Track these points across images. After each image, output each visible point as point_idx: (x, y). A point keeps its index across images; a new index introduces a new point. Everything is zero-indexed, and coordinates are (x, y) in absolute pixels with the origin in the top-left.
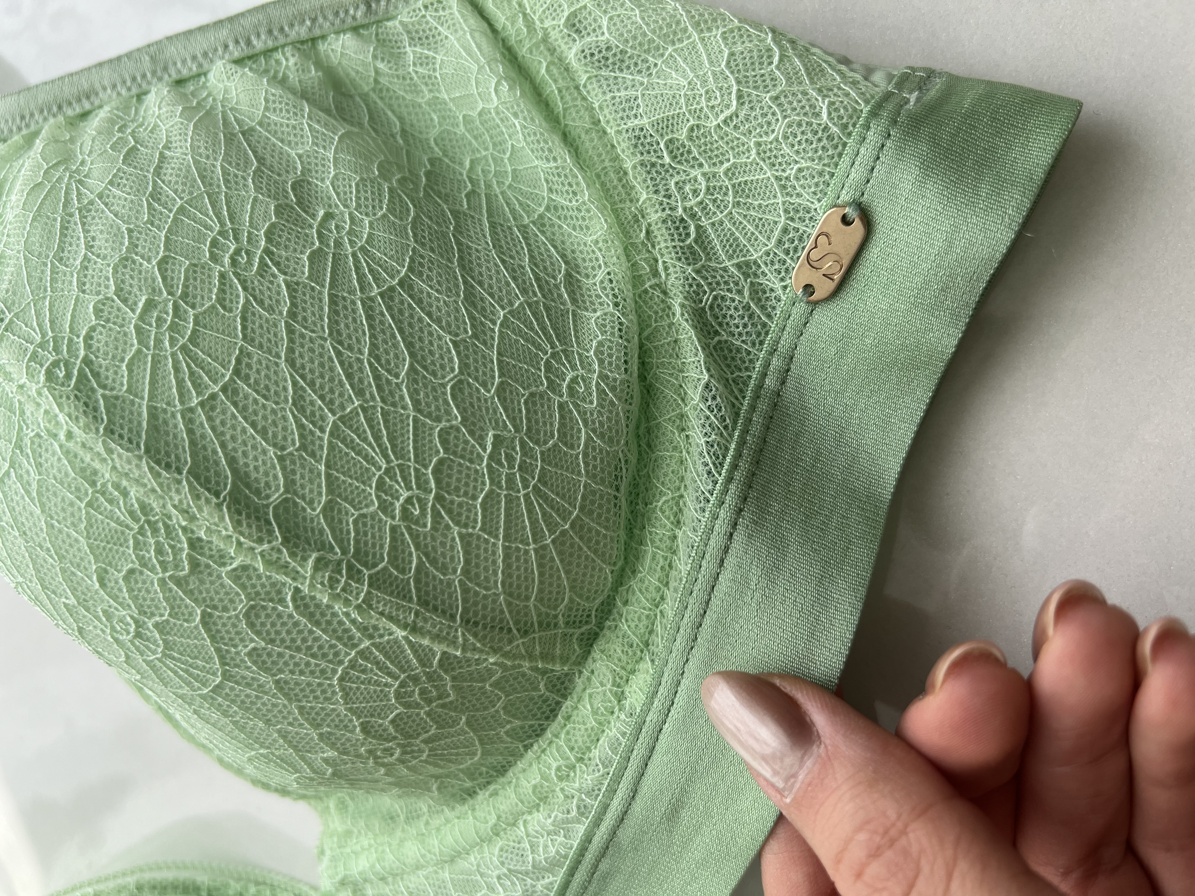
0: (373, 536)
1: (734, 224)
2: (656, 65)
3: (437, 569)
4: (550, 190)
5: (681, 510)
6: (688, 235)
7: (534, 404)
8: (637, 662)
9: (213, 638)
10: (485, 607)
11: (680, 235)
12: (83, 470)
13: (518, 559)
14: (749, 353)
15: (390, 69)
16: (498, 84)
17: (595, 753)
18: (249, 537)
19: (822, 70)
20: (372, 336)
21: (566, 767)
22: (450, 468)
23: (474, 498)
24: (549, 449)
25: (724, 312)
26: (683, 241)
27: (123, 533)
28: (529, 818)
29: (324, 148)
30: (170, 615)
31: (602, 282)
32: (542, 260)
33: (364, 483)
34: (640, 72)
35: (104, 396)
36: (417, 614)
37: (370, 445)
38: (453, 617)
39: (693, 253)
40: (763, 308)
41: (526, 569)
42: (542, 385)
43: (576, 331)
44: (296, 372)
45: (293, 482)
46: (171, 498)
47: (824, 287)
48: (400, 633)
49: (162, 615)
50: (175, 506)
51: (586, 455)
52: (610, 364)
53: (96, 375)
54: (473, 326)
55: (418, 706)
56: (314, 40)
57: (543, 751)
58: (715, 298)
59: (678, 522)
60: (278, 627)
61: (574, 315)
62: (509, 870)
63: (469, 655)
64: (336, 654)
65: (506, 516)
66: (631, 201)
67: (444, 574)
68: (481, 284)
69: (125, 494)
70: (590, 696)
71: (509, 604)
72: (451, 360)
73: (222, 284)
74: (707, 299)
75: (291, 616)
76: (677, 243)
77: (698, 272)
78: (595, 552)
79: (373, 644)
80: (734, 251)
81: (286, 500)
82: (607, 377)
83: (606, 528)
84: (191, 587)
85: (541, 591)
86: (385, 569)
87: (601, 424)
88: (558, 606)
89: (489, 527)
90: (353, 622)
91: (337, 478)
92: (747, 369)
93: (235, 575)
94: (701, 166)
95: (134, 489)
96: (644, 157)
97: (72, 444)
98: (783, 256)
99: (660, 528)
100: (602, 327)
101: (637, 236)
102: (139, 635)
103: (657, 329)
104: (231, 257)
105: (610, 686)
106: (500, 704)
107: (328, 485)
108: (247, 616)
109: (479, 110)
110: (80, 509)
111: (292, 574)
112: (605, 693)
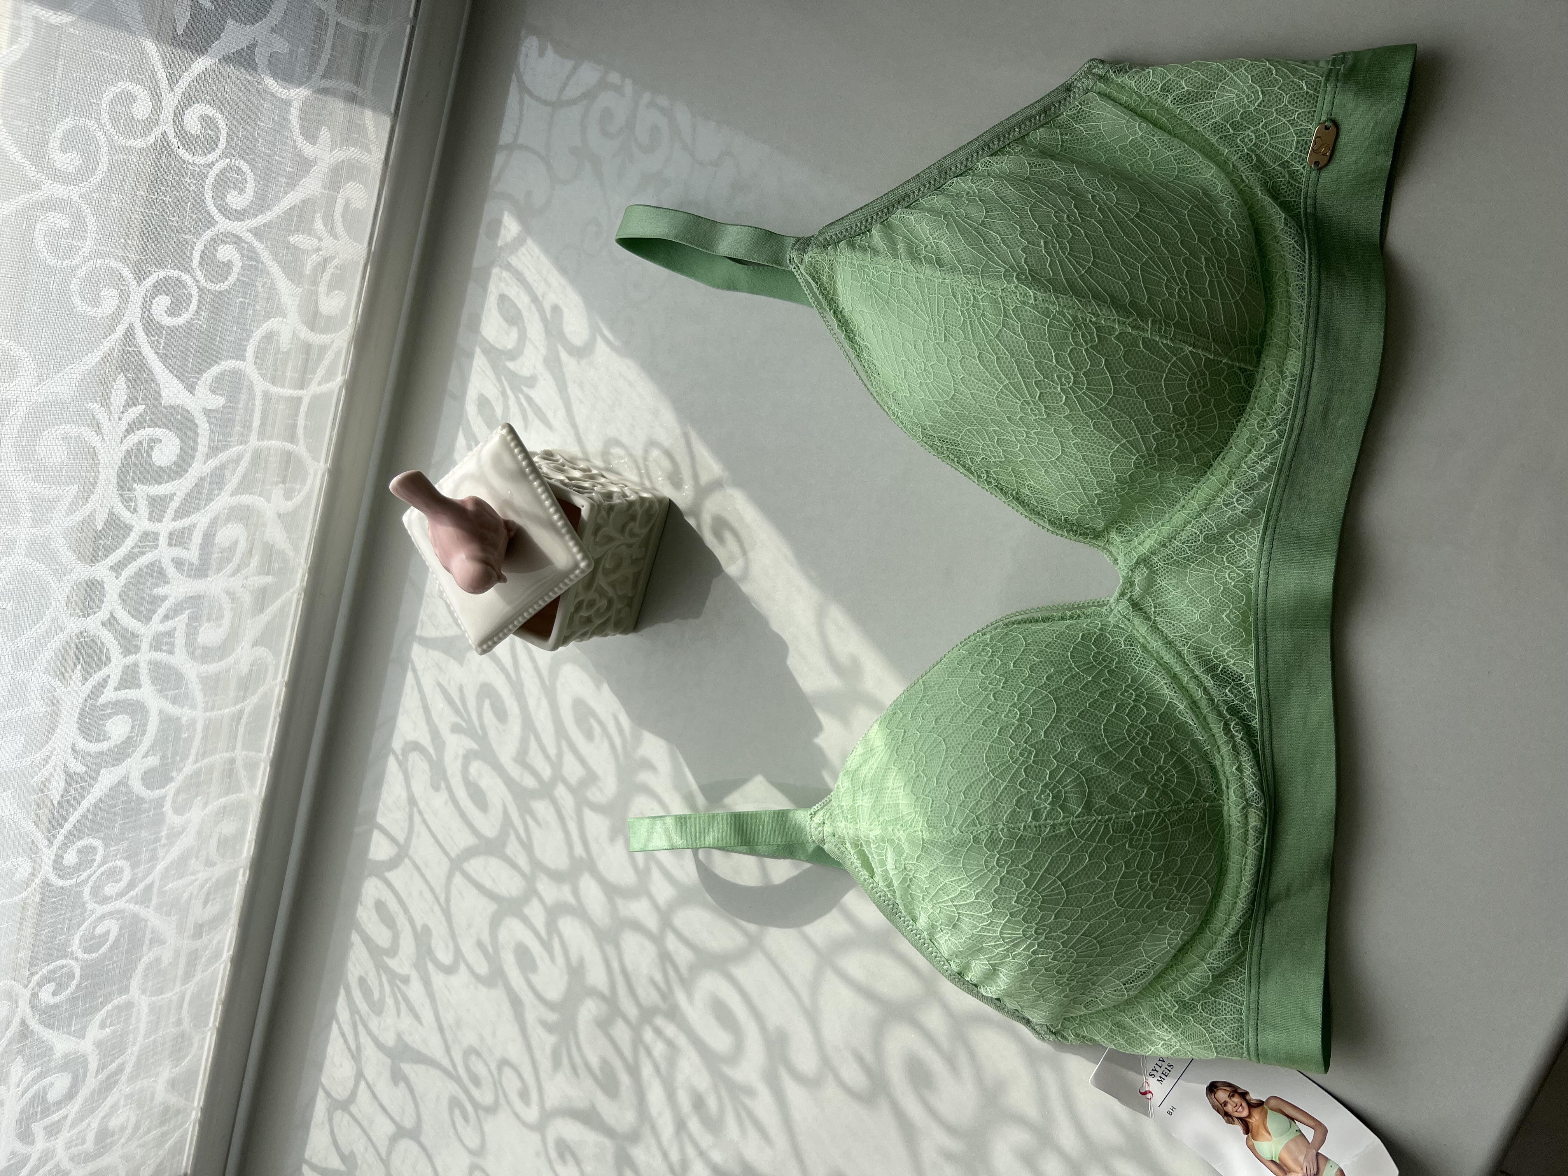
0: (1170, 308)
1: (1273, 148)
2: (1215, 93)
3: (1197, 317)
4: (1178, 163)
6: (1252, 160)
7: (1215, 242)
8: (1285, 354)
9: (1109, 372)
10: (1219, 332)
11: (1249, 161)
12: (1044, 312)
13: (1228, 309)
14: (1295, 201)
15: (1072, 138)
16: (1140, 125)
18: (1124, 317)
19: (1296, 69)
20: (1140, 231)
21: (1262, 420)
22: (1191, 274)
23: (1204, 284)
24: (1227, 259)
25: (1279, 187)
26: (1250, 163)
27: (1065, 333)
29: (1072, 173)
30: (1090, 366)
31: (1221, 191)
32: (1189, 190)
33: (1160, 287)
34: (1207, 99)
35: (1045, 280)
36: (1194, 340)
37: (1157, 271)
38: (1209, 339)
39: (1258, 167)
40: (1296, 180)
41: (1232, 313)
42: (1215, 234)
43: (1219, 212)
44: (1118, 251)
45: (1132, 293)
46: (1087, 310)
47: (1323, 160)
48: (1188, 349)
49: (1086, 368)
50: (1089, 313)
51: (1242, 259)
52: (1240, 220)
53: (1037, 274)
54: (1177, 219)
55: (1196, 392)
58: (1273, 182)
59: (1288, 284)
60: (1137, 359)
61: (1215, 206)
63: (1216, 358)
64: (1162, 367)
65: (1219, 289)
66: (1220, 155)
67: (1201, 319)
68: (1170, 204)
69: (1064, 316)
70: (1266, 379)
71: (1228, 330)
72: (1175, 233)
73: (1070, 228)
74: (1270, 184)
75: (1142, 352)
76: (1249, 165)
77: (1262, 174)
78: (1256, 303)
79: (1177, 359)
80: (1277, 160)
81: (1132, 300)
82: (1240, 226)
83: (1258, 292)
84: (1099, 349)
85: (1238, 324)
86: (1178, 320)
87: (1245, 245)
88: (1245, 332)
89: (1214, 296)
90: (1169, 348)
91: (1149, 288)
92: (1296, 209)
93: (1117, 338)
94: (1249, 128)
95: (1070, 312)
96: (1221, 134)
97: (1037, 302)
98: (1300, 154)
99: (1280, 289)
100: (1230, 207)
101: (1229, 168)
102: (1075, 382)
103: (1252, 204)
104: (1067, 219)
105: (1275, 370)
106: (1226, 392)
107: (1146, 291)
108: (1124, 356)
109: (1129, 140)
110: (1044, 330)
111: (1142, 330)
112: (1273, 374)
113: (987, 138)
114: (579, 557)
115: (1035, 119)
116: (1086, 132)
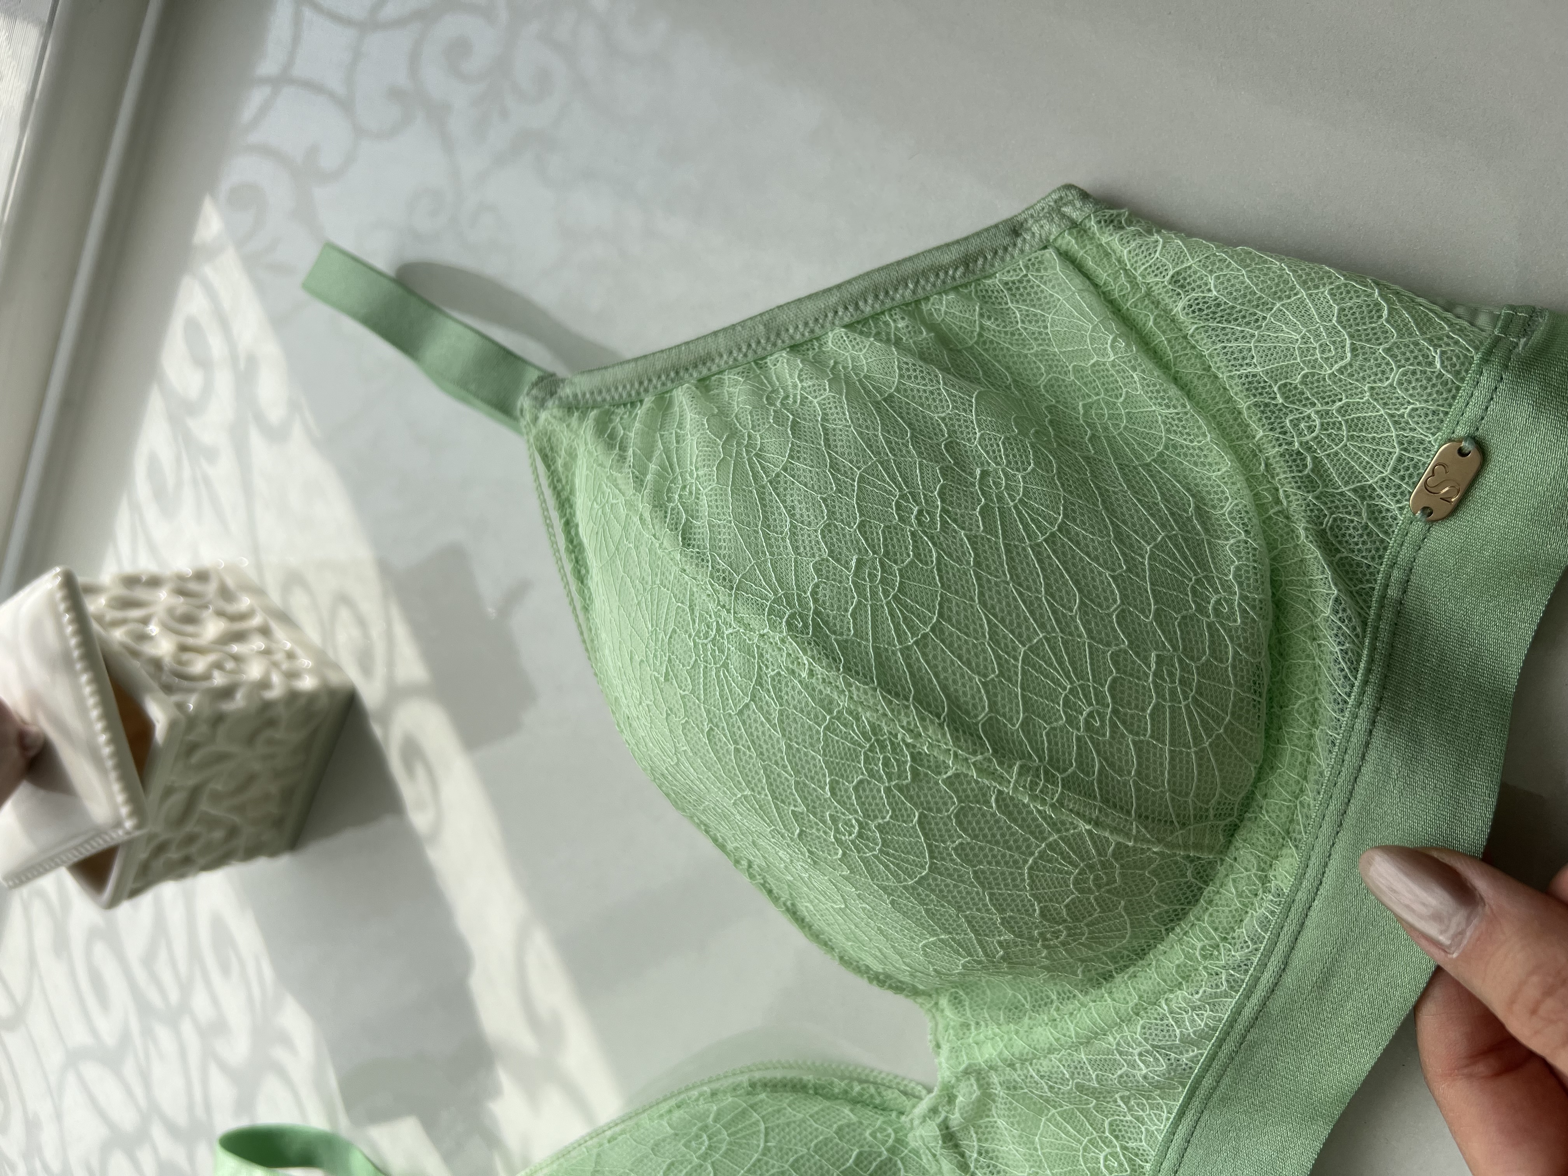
0: (1063, 746)
1: (1349, 454)
2: (1264, 318)
3: (1114, 771)
4: (1168, 431)
5: (1316, 712)
6: (1305, 466)
7: (1186, 625)
8: (1280, 849)
9: (926, 835)
10: (1153, 803)
11: (1297, 466)
12: (821, 700)
13: (1181, 761)
14: (1369, 566)
15: (998, 325)
16: (1114, 340)
17: (1242, 932)
18: (966, 750)
19: (1430, 319)
20: (1045, 577)
21: (1211, 946)
22: (1122, 685)
23: (1144, 710)
24: (1203, 664)
25: (1343, 531)
26: (1300, 471)
27: (855, 750)
28: (1172, 996)
29: (965, 410)
30: (891, 817)
31: (1230, 513)
32: (1171, 496)
33: (1052, 701)
34: (1248, 323)
35: (836, 640)
36: (1100, 811)
37: (1055, 669)
38: (1128, 813)
39: (1312, 481)
40: (1380, 526)
41: (1187, 769)
42: (1191, 608)
43: (1213, 558)
44: (988, 611)
45: (995, 703)
46: (899, 721)
47: (1442, 509)
48: (1084, 827)
49: (884, 818)
50: (902, 727)
51: (1234, 667)
52: (1249, 585)
53: (826, 623)
54: (1126, 561)
55: (1090, 891)
56: (917, 302)
57: (1186, 933)
58: (1335, 520)
59: (1314, 722)
60: (982, 825)
61: (1209, 543)
62: (1153, 1046)
63: (1138, 845)
64: (1028, 847)
65: (1172, 723)
66: (1248, 437)
67: (1121, 776)
68: (1124, 522)
69: (858, 719)
70: (1234, 881)
71: (1173, 799)
72: (1113, 592)
73: (915, 541)
74: (1328, 521)
75: (993, 815)
76: (1296, 474)
77: (1317, 498)
78: (1243, 752)
79: (1060, 838)
80: (1350, 478)
81: (990, 718)
82: (1247, 597)
83: (1252, 730)
84: (912, 793)
85: (1198, 787)
86: (1074, 773)
87: (1246, 640)
88: (1209, 801)
89: (1158, 735)
90: (1047, 818)
91: (1031, 698)
92: (1368, 581)
93: (949, 782)
94: (1313, 404)
95: (868, 714)
96: (1258, 399)
97: (814, 681)
98: (1398, 481)
99: (1298, 728)
100: (1237, 553)
101: (1257, 469)
102: (860, 835)
103: (1283, 551)
104: (916, 518)
105: (1254, 871)
106: (1153, 890)
107: (1024, 704)
108: (957, 816)
109: (1092, 362)
110: (818, 732)
111: (999, 779)
112: (1249, 877)
113: (856, 288)
114: (124, 811)
115: (946, 273)
116: (1023, 322)
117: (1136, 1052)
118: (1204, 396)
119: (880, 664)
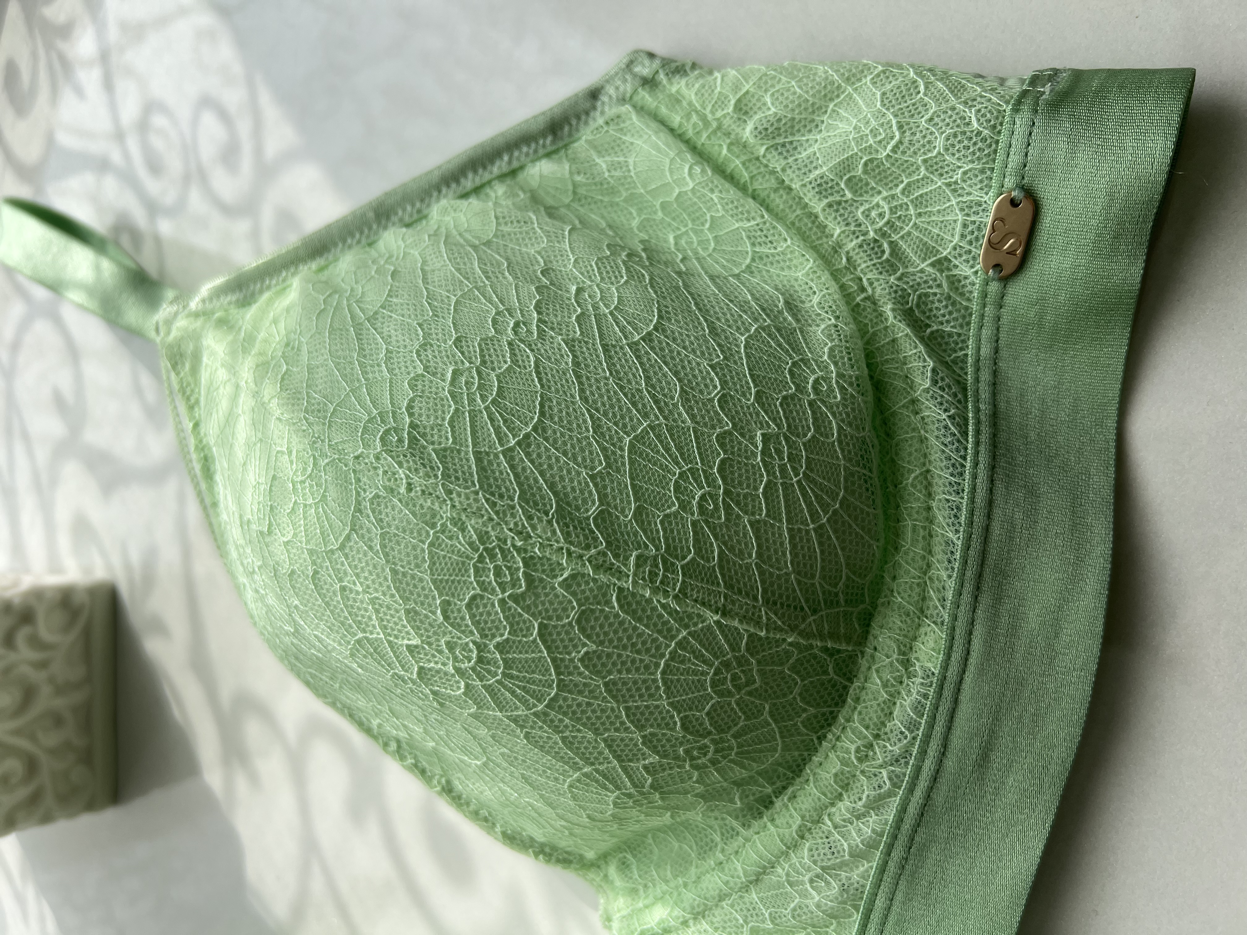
0: (679, 533)
2: (823, 122)
3: (735, 555)
4: (753, 245)
5: (930, 482)
6: (883, 252)
7: (788, 405)
8: (917, 628)
9: (548, 648)
10: (780, 587)
11: (876, 253)
12: (424, 515)
13: (801, 539)
14: (959, 335)
15: (588, 179)
16: (691, 169)
17: (895, 723)
18: (579, 545)
20: (644, 371)
21: (865, 746)
22: (731, 466)
23: (756, 489)
24: (809, 441)
25: (929, 306)
26: (880, 258)
27: (464, 564)
28: (833, 810)
29: (559, 242)
30: (509, 633)
31: (819, 304)
32: (761, 295)
33: (663, 488)
34: (809, 132)
35: (433, 450)
36: (725, 599)
37: (663, 456)
38: (755, 599)
39: (892, 265)
40: (962, 294)
41: (809, 548)
42: (791, 388)
43: (807, 344)
44: (591, 406)
45: (606, 495)
46: (506, 524)
47: (1010, 263)
48: (713, 618)
49: (502, 635)
50: (510, 530)
51: (840, 442)
52: (844, 364)
53: (423, 435)
54: (722, 351)
55: (730, 694)
56: (515, 172)
57: (838, 738)
58: (919, 297)
59: (930, 495)
60: (606, 629)
61: (801, 331)
62: (823, 868)
63: (771, 635)
64: (658, 648)
65: (786, 502)
66: (827, 237)
67: (742, 560)
68: (718, 319)
69: (463, 529)
70: (877, 671)
71: (799, 582)
72: (712, 380)
73: (512, 350)
74: (913, 299)
75: (617, 616)
76: (875, 261)
77: (899, 279)
78: (863, 529)
79: (689, 634)
80: (926, 254)
81: (602, 512)
82: (844, 376)
83: (868, 506)
84: (528, 602)
85: (823, 568)
86: (693, 559)
87: (848, 415)
88: (837, 584)
89: (774, 514)
90: (672, 612)
91: (641, 487)
93: (565, 584)
94: (879, 192)
95: (473, 522)
96: (831, 199)
97: (412, 494)
98: (967, 247)
99: (915, 502)
100: (829, 336)
101: (840, 263)
102: (480, 660)
103: (875, 334)
104: (513, 329)
105: (895, 656)
106: (797, 690)
107: (635, 494)
108: (579, 622)
109: (675, 195)
110: (423, 550)
111: (617, 575)
112: (891, 663)
115: (537, 141)
116: (609, 171)
117: (806, 879)
118: (781, 207)
119: (482, 469)
